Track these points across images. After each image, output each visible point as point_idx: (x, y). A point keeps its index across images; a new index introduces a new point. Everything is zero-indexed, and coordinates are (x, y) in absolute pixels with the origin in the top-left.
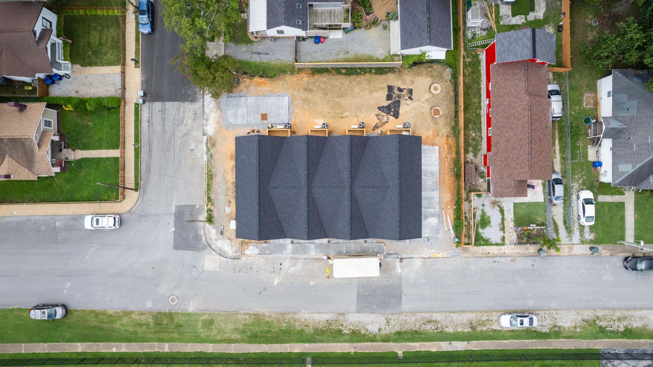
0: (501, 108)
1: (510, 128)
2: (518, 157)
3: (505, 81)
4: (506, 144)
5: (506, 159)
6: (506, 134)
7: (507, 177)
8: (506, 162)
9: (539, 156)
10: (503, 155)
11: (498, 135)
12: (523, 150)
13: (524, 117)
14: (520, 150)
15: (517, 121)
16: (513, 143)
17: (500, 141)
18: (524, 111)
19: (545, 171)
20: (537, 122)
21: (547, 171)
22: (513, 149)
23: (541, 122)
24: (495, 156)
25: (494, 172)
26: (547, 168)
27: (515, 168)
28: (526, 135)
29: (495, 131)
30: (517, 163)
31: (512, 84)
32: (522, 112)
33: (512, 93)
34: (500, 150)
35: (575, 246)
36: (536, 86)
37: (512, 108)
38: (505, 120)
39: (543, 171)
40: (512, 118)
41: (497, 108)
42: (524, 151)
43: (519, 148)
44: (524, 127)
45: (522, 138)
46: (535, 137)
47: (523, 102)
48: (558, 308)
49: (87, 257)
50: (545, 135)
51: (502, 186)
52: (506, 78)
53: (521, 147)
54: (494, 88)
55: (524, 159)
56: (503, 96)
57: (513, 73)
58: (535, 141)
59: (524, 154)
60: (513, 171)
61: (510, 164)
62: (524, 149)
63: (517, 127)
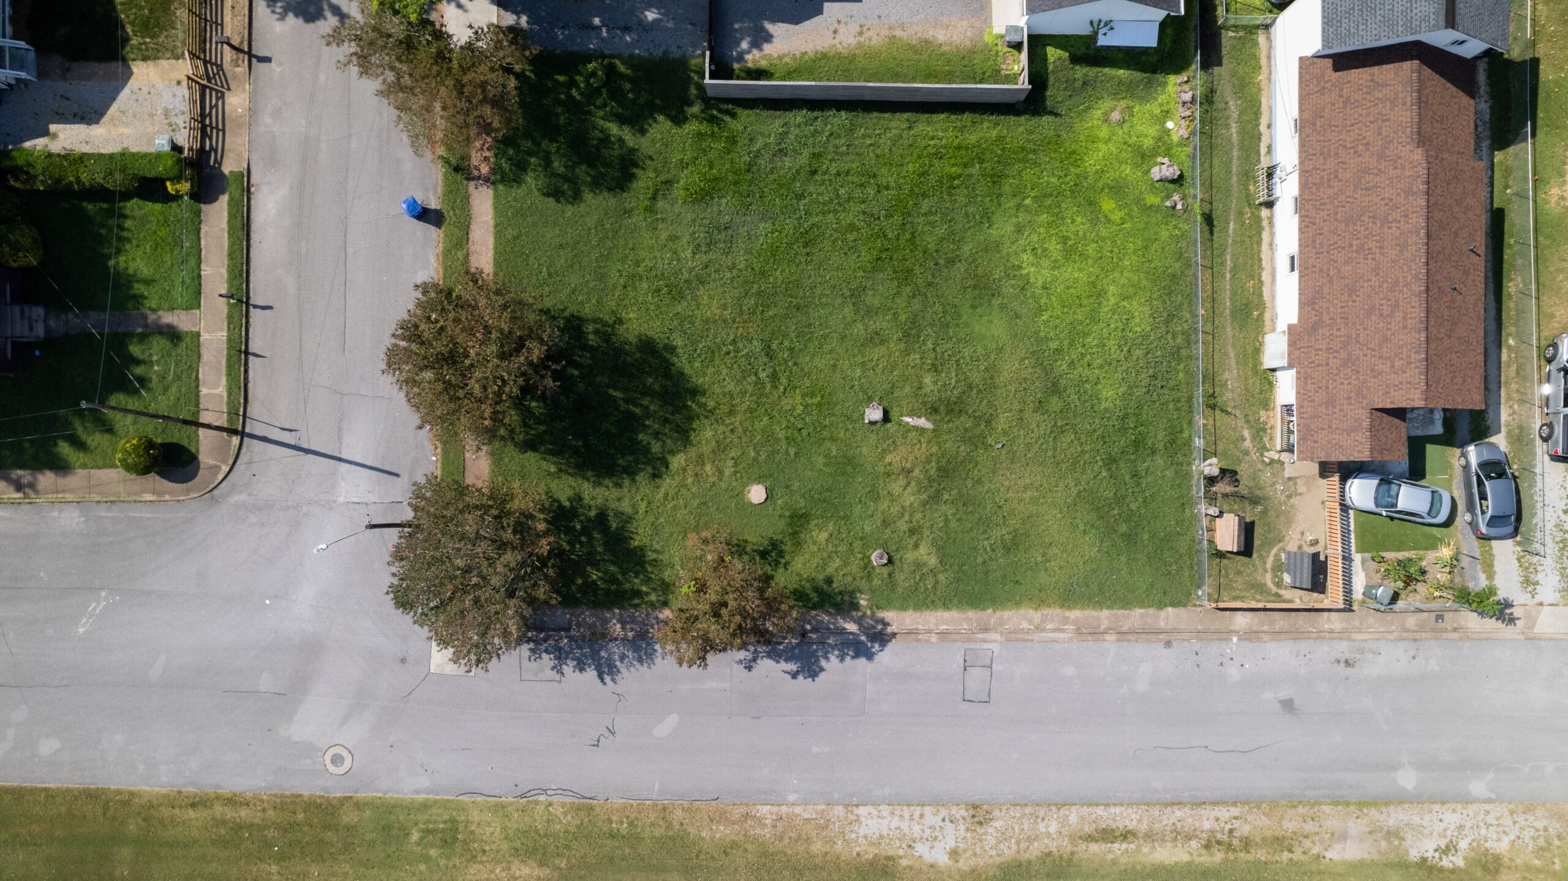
0: (1330, 191)
1: (1361, 248)
2: (1385, 339)
3: (1345, 107)
4: (1345, 297)
5: (1345, 345)
6: (1347, 270)
7: (1349, 398)
8: (1344, 354)
9: (1450, 337)
10: (1335, 332)
11: (1321, 271)
12: (1399, 315)
13: (1406, 216)
14: (1391, 316)
15: (1382, 226)
16: (1369, 296)
17: (1326, 289)
18: (1406, 198)
19: (1464, 381)
20: (1444, 230)
21: (1469, 380)
22: (1369, 313)
23: (1456, 235)
24: (1309, 335)
25: (1306, 384)
26: (1470, 373)
27: (1373, 370)
28: (1410, 269)
29: (1311, 261)
30: (1381, 357)
31: (1368, 115)
32: (1401, 200)
33: (1368, 144)
34: (1326, 317)
35: (1547, 609)
36: (1442, 122)
37: (1367, 189)
38: (1343, 226)
39: (1459, 380)
40: (1366, 219)
41: (1318, 189)
42: (1405, 318)
43: (1386, 310)
44: (1404, 247)
45: (1397, 281)
46: (1439, 277)
47: (1403, 168)
48: (1493, 796)
49: (81, 630)
50: (1466, 273)
51: (1330, 427)
52: (1348, 99)
53: (1395, 306)
54: (1308, 131)
55: (1406, 344)
56: (1336, 154)
57: (1372, 80)
58: (1439, 288)
59: (1405, 327)
60: (1365, 381)
61: (1358, 359)
62: (1406, 314)
63: (1381, 248)
